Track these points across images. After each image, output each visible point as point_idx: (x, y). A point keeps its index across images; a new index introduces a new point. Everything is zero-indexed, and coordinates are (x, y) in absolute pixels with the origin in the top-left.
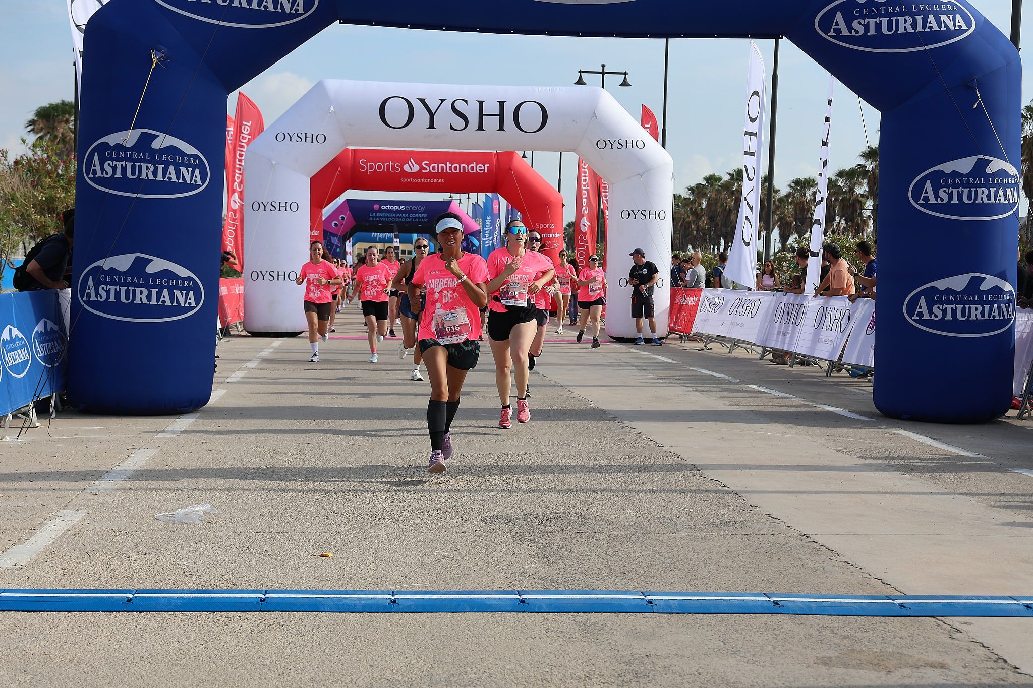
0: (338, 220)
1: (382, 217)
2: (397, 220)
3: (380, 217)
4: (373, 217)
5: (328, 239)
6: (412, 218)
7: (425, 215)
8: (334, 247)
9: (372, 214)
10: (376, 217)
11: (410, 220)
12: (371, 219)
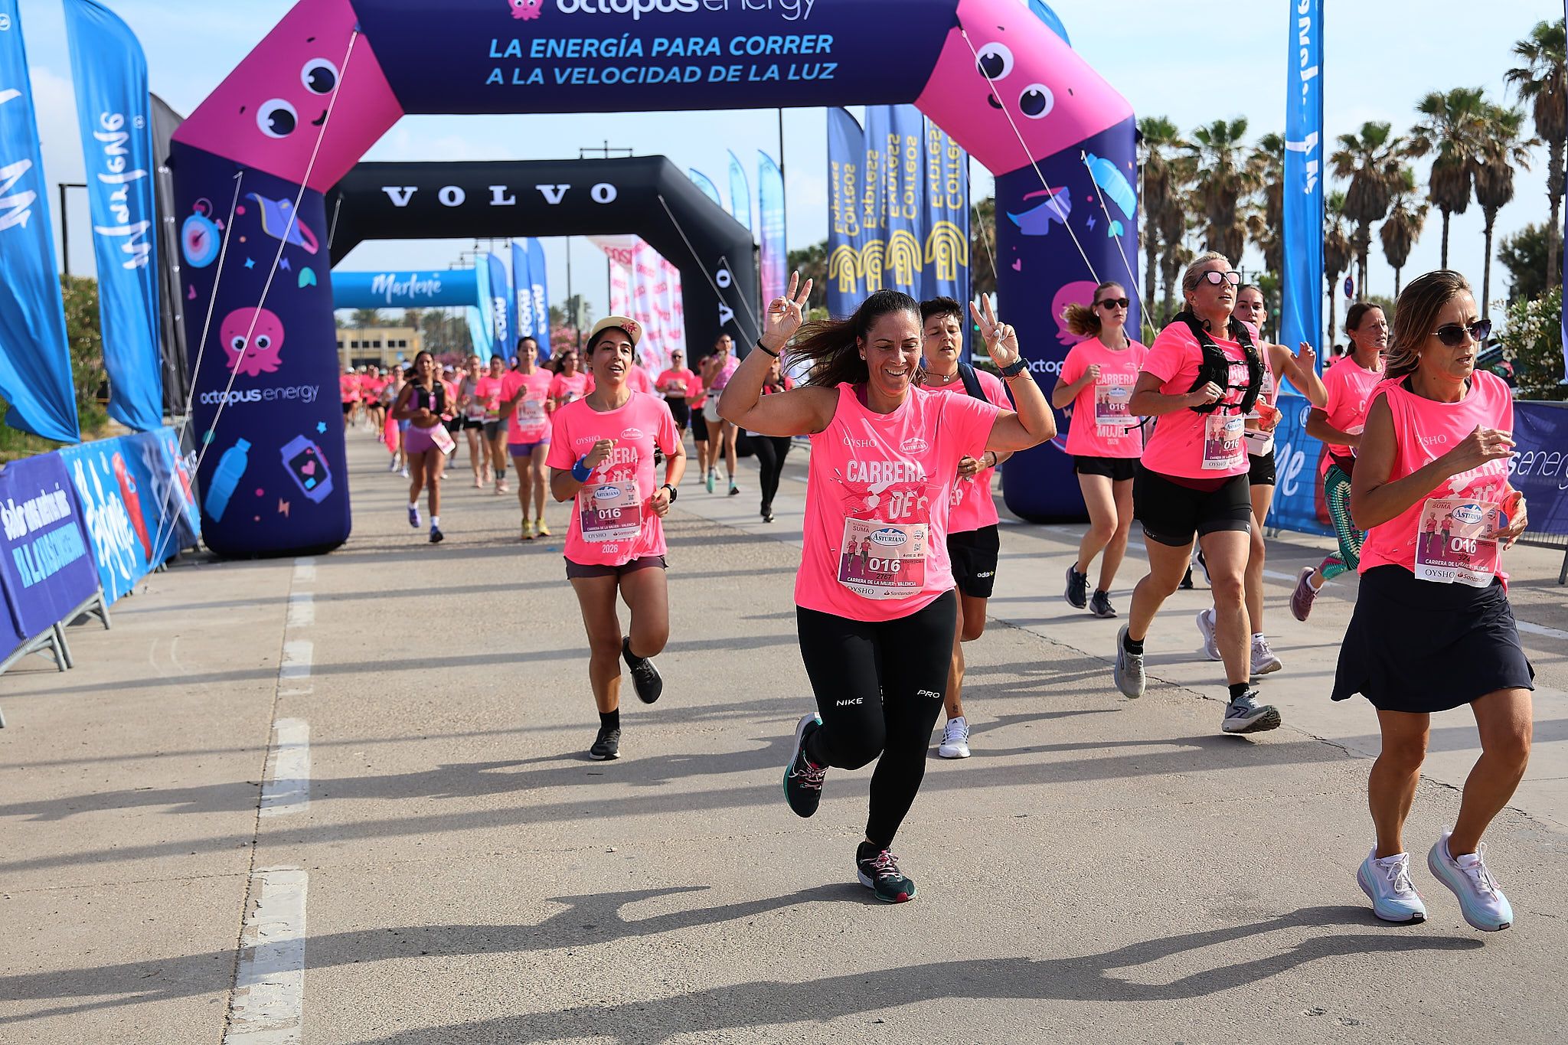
0: (292, 91)
1: (565, 63)
2: (650, 75)
3: (549, 64)
4: (508, 65)
5: (235, 209)
6: (746, 60)
7: (825, 42)
8: (280, 261)
9: (501, 49)
10: (527, 64)
11: (732, 74)
12: (496, 76)
